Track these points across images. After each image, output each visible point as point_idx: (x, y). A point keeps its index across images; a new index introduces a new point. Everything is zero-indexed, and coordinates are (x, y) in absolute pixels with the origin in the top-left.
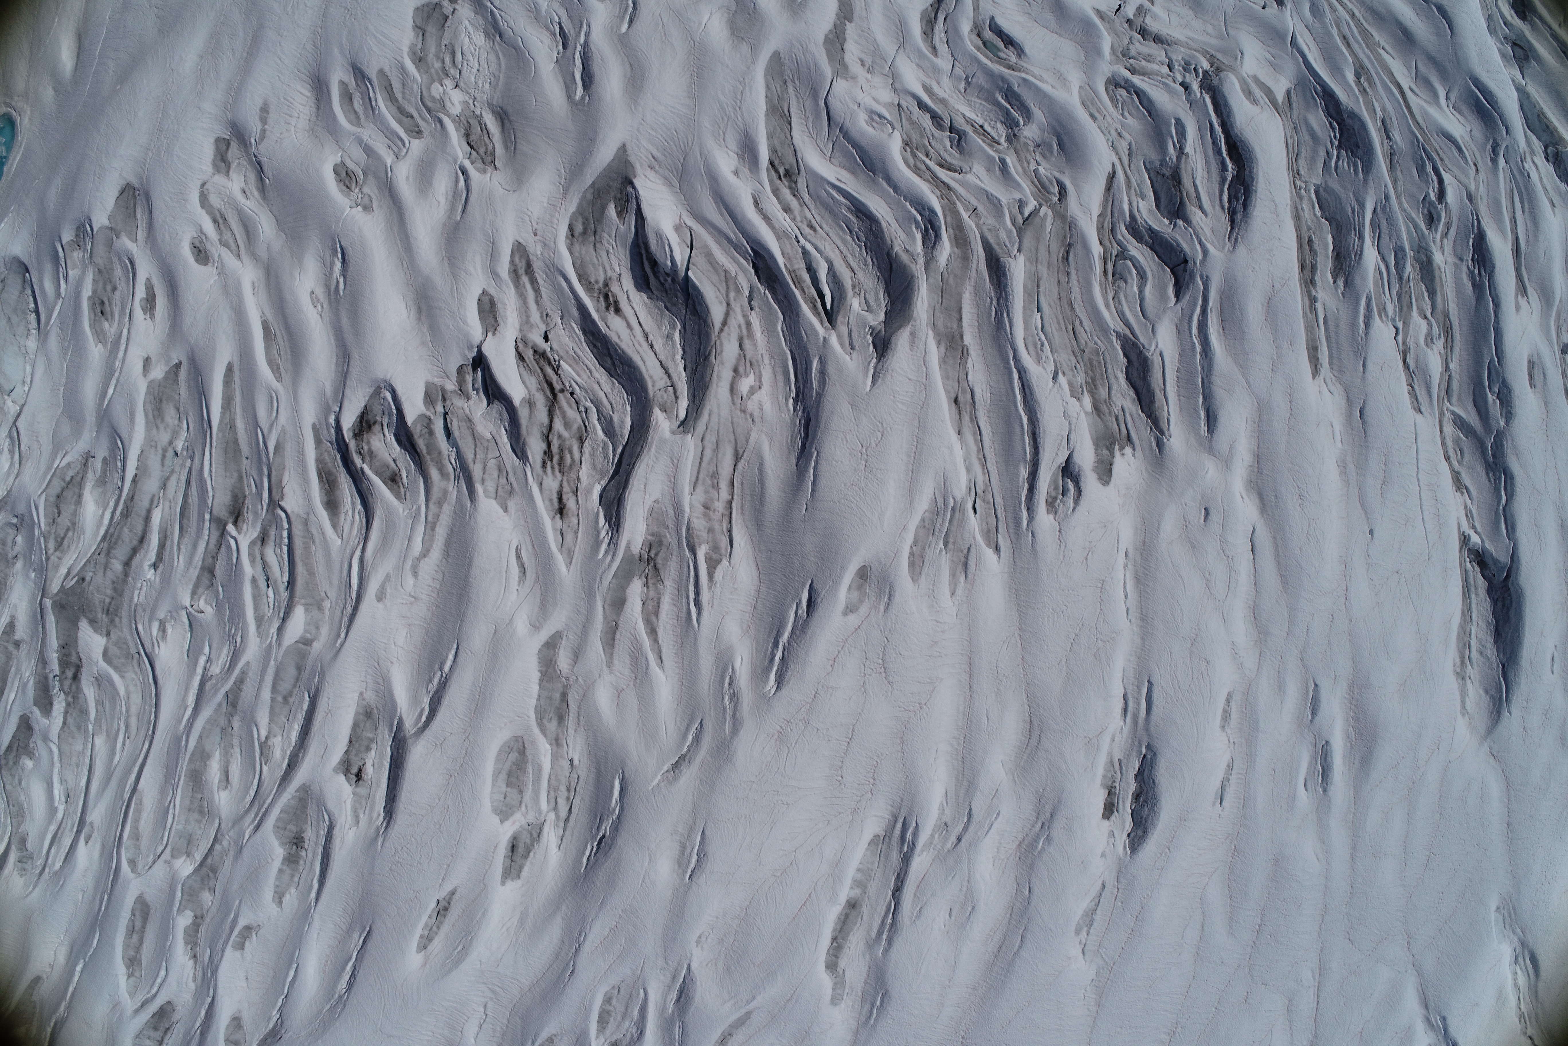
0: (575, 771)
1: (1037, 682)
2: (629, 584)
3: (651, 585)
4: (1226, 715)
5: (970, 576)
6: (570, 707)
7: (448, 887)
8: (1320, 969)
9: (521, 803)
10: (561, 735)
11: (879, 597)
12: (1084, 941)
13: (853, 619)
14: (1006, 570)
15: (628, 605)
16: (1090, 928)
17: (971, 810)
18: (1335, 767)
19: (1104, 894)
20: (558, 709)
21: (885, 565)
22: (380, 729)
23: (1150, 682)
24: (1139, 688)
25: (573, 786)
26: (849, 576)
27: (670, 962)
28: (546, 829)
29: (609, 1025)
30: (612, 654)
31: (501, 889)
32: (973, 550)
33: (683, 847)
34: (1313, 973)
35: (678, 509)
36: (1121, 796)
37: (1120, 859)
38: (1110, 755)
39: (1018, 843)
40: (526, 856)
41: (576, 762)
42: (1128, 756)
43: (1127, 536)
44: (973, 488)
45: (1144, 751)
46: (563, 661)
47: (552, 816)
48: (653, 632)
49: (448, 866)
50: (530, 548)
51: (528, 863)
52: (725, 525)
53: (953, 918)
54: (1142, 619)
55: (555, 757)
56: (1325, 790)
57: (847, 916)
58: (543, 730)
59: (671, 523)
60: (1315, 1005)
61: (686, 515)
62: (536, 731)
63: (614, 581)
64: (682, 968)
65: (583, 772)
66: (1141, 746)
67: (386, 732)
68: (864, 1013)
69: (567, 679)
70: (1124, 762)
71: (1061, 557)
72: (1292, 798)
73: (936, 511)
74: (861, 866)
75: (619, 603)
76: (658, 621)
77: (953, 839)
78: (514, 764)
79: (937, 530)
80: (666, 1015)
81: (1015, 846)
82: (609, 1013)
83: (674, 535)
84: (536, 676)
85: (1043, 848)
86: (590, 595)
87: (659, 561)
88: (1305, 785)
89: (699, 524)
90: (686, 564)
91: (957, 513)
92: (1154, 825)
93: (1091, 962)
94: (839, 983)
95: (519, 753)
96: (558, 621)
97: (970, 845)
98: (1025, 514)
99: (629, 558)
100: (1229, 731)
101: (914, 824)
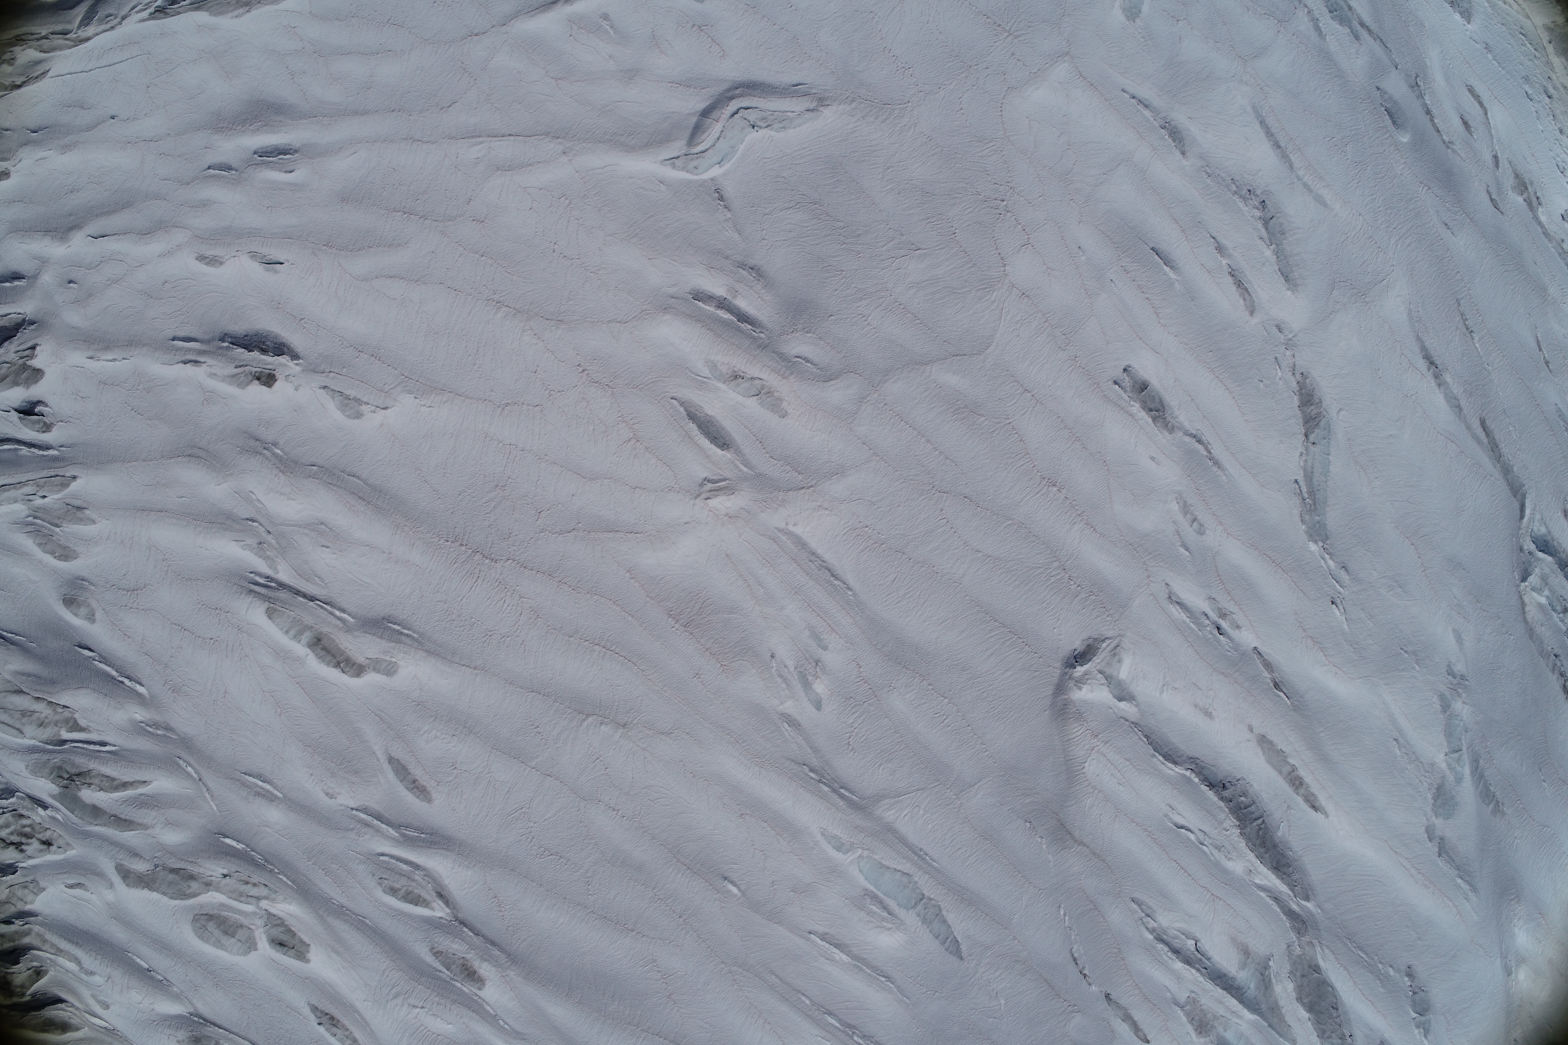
0: (232, 874)
1: (160, 450)
2: (82, 801)
3: (91, 781)
4: (213, 261)
5: (84, 505)
6: (183, 867)
7: (307, 1011)
8: (473, 137)
9: (249, 928)
10: (204, 880)
11: (85, 589)
12: (373, 408)
13: (99, 615)
14: (86, 471)
15: (98, 803)
16: (362, 401)
17: (247, 519)
18: (275, 143)
19: (332, 387)
20: (183, 878)
21: (62, 582)
22: (209, 1034)
23: (174, 339)
24: (178, 349)
25: (245, 878)
26: (67, 615)
27: (351, 826)
28: (273, 911)
29: (422, 894)
30: (138, 824)
31: (311, 965)
32: (68, 501)
33: (258, 794)
34: (475, 145)
35: (33, 750)
36: (263, 366)
37: (303, 371)
38: (224, 379)
39: (281, 474)
40: (293, 934)
41: (225, 872)
42: (232, 359)
43: (78, 358)
44: (28, 499)
45: (226, 344)
46: (140, 867)
47: (264, 904)
48: (125, 785)
49: (287, 1007)
50: (66, 876)
51: (299, 934)
52: (60, 710)
53: (329, 545)
54: (131, 345)
55: (218, 889)
56: (296, 151)
57: (324, 649)
58: (194, 895)
59: (46, 757)
60: (512, 138)
61: (37, 743)
62: (191, 901)
63: (76, 813)
64: (356, 816)
65: (234, 868)
66: (222, 348)
67: (209, 1029)
68: (410, 643)
69: (156, 866)
70: (237, 363)
71: (78, 421)
72: (295, 187)
73: (36, 532)
74: (284, 630)
75: (96, 812)
76: (119, 779)
77: (270, 538)
78: (219, 927)
79: (49, 533)
80: (401, 839)
81: (283, 477)
82: (408, 893)
83: (54, 755)
84: (145, 893)
85: (281, 450)
86: (86, 835)
87: (73, 771)
88: (291, 172)
89: (47, 733)
90: (75, 749)
91: (39, 514)
92: (276, 337)
93: (395, 400)
94: (376, 665)
95: (211, 920)
96: (108, 866)
97: (271, 522)
98: (51, 452)
99: (61, 798)
100: (227, 257)
101: (252, 575)
